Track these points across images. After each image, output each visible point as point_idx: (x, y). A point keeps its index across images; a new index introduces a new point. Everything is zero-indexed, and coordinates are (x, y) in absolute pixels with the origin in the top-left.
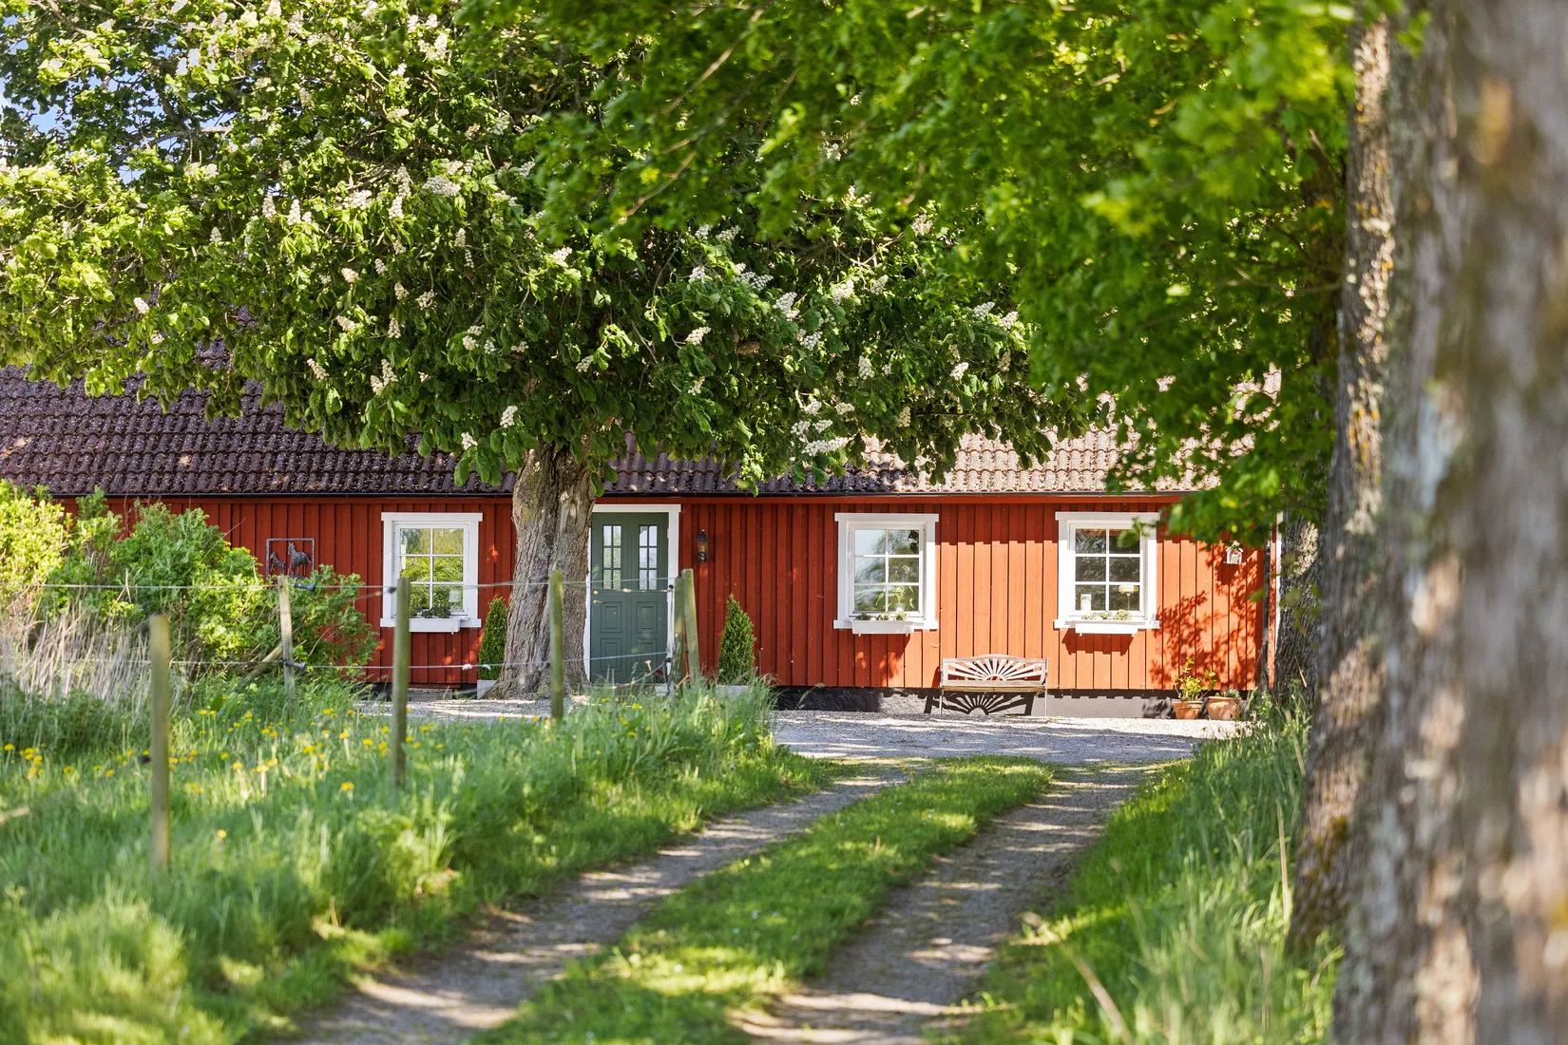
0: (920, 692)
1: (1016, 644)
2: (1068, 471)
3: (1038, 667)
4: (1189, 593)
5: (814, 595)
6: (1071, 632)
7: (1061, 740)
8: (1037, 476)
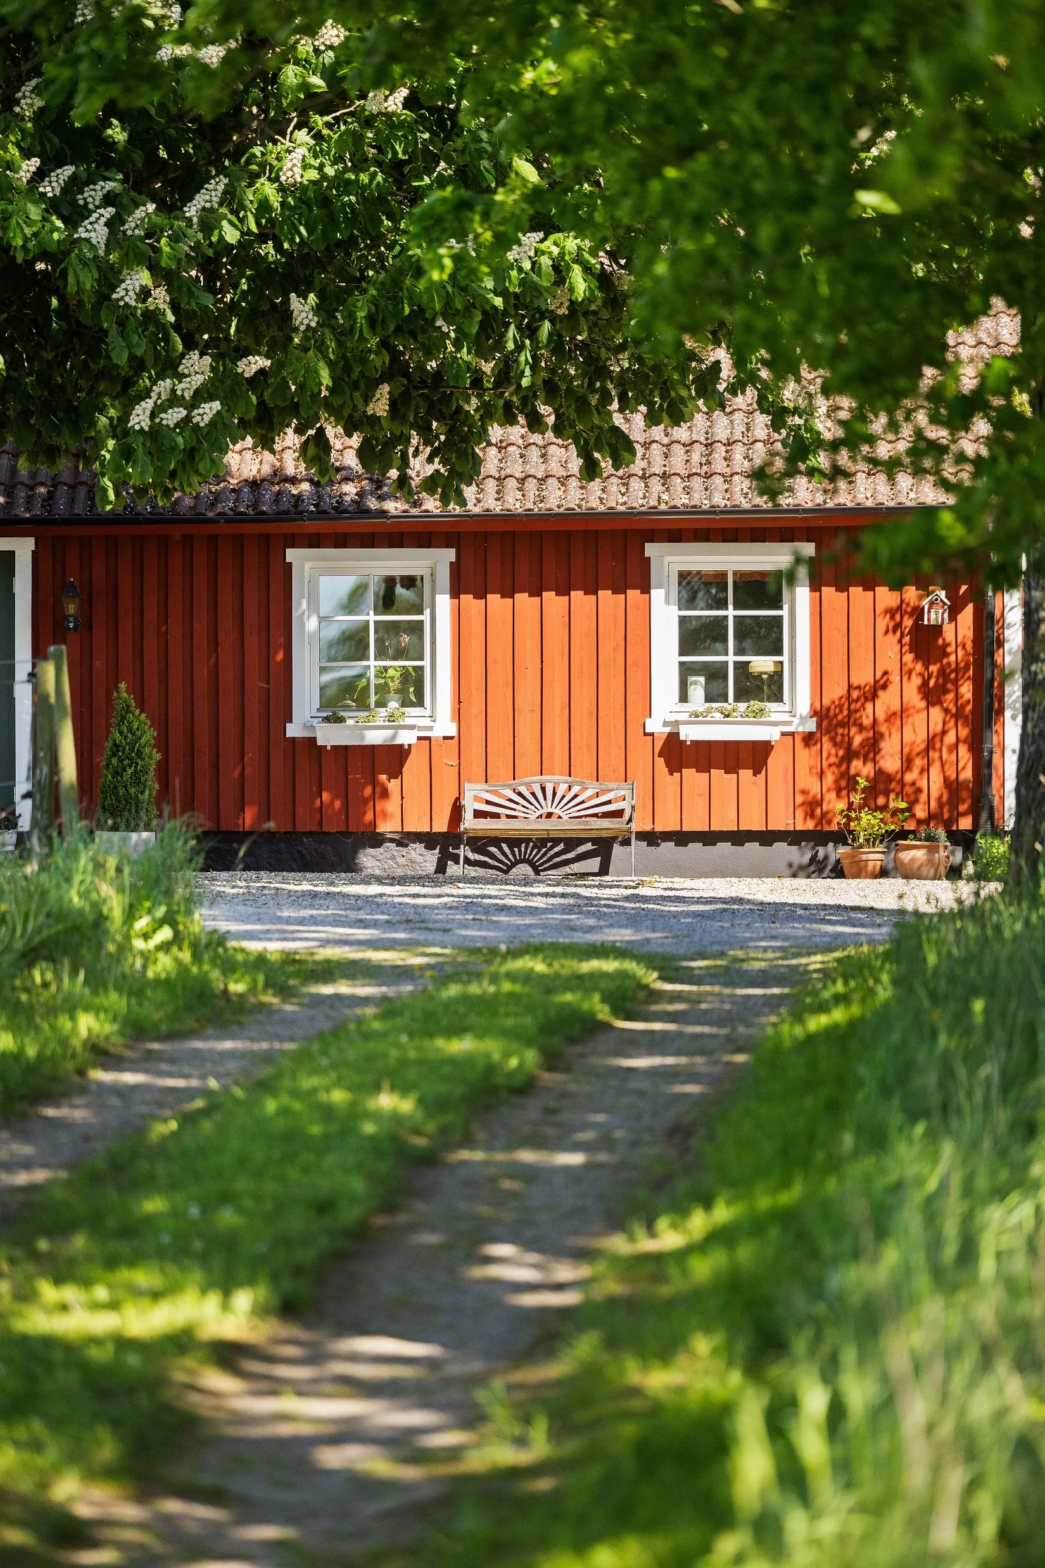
0: (429, 840)
1: (584, 760)
2: (665, 477)
3: (619, 796)
4: (864, 677)
5: (255, 682)
6: (673, 738)
7: (662, 915)
8: (614, 485)
